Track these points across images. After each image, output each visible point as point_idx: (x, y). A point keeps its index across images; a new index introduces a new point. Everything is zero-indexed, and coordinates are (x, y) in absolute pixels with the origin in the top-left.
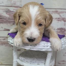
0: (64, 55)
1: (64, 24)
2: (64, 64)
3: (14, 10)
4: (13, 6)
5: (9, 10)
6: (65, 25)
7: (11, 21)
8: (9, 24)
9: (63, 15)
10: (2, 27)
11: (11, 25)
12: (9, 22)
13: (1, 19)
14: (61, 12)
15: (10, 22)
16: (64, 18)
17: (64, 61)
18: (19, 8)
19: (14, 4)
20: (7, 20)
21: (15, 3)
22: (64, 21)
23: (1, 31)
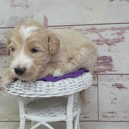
0: (112, 103)
2: (113, 117)
6: (109, 51)
9: (106, 35)
10: (6, 62)
13: (2, 49)
14: (101, 29)
16: (108, 40)
23: (5, 67)
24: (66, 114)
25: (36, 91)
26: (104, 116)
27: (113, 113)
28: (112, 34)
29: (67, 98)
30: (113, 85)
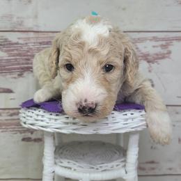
0: (152, 147)
1: (149, 68)
3: (19, 39)
4: (16, 30)
5: (6, 40)
6: (150, 71)
7: (15, 69)
8: (8, 76)
9: (145, 47)
11: (15, 78)
12: (8, 69)
14: (139, 39)
15: (10, 71)
16: (148, 55)
17: (153, 162)
18: (32, 33)
19: (20, 25)
20: (4, 66)
21: (22, 22)
22: (149, 62)
28: (154, 47)
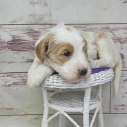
1: (121, 47)
2: (124, 109)
3: (40, 29)
5: (32, 30)
9: (119, 34)
10: (23, 58)
14: (115, 28)
19: (40, 20)
20: (31, 46)
21: (42, 18)
23: (22, 62)
24: (83, 106)
25: (53, 83)
26: (115, 109)
27: (123, 105)
28: (124, 33)
29: (85, 92)
30: (124, 80)
